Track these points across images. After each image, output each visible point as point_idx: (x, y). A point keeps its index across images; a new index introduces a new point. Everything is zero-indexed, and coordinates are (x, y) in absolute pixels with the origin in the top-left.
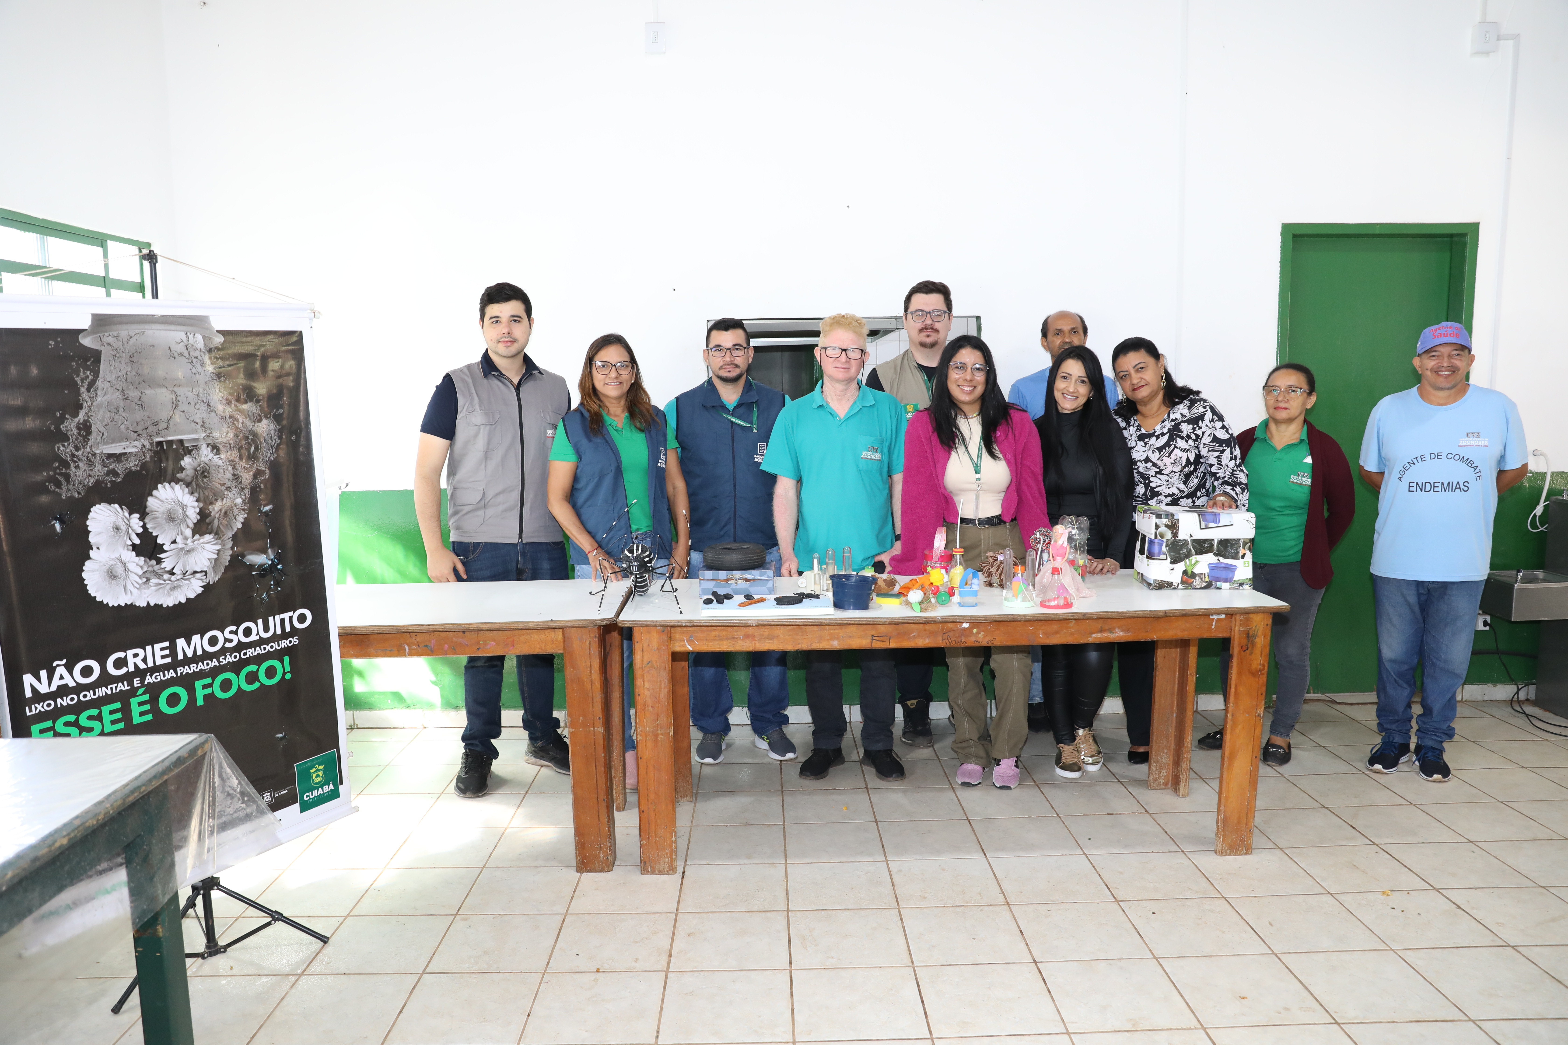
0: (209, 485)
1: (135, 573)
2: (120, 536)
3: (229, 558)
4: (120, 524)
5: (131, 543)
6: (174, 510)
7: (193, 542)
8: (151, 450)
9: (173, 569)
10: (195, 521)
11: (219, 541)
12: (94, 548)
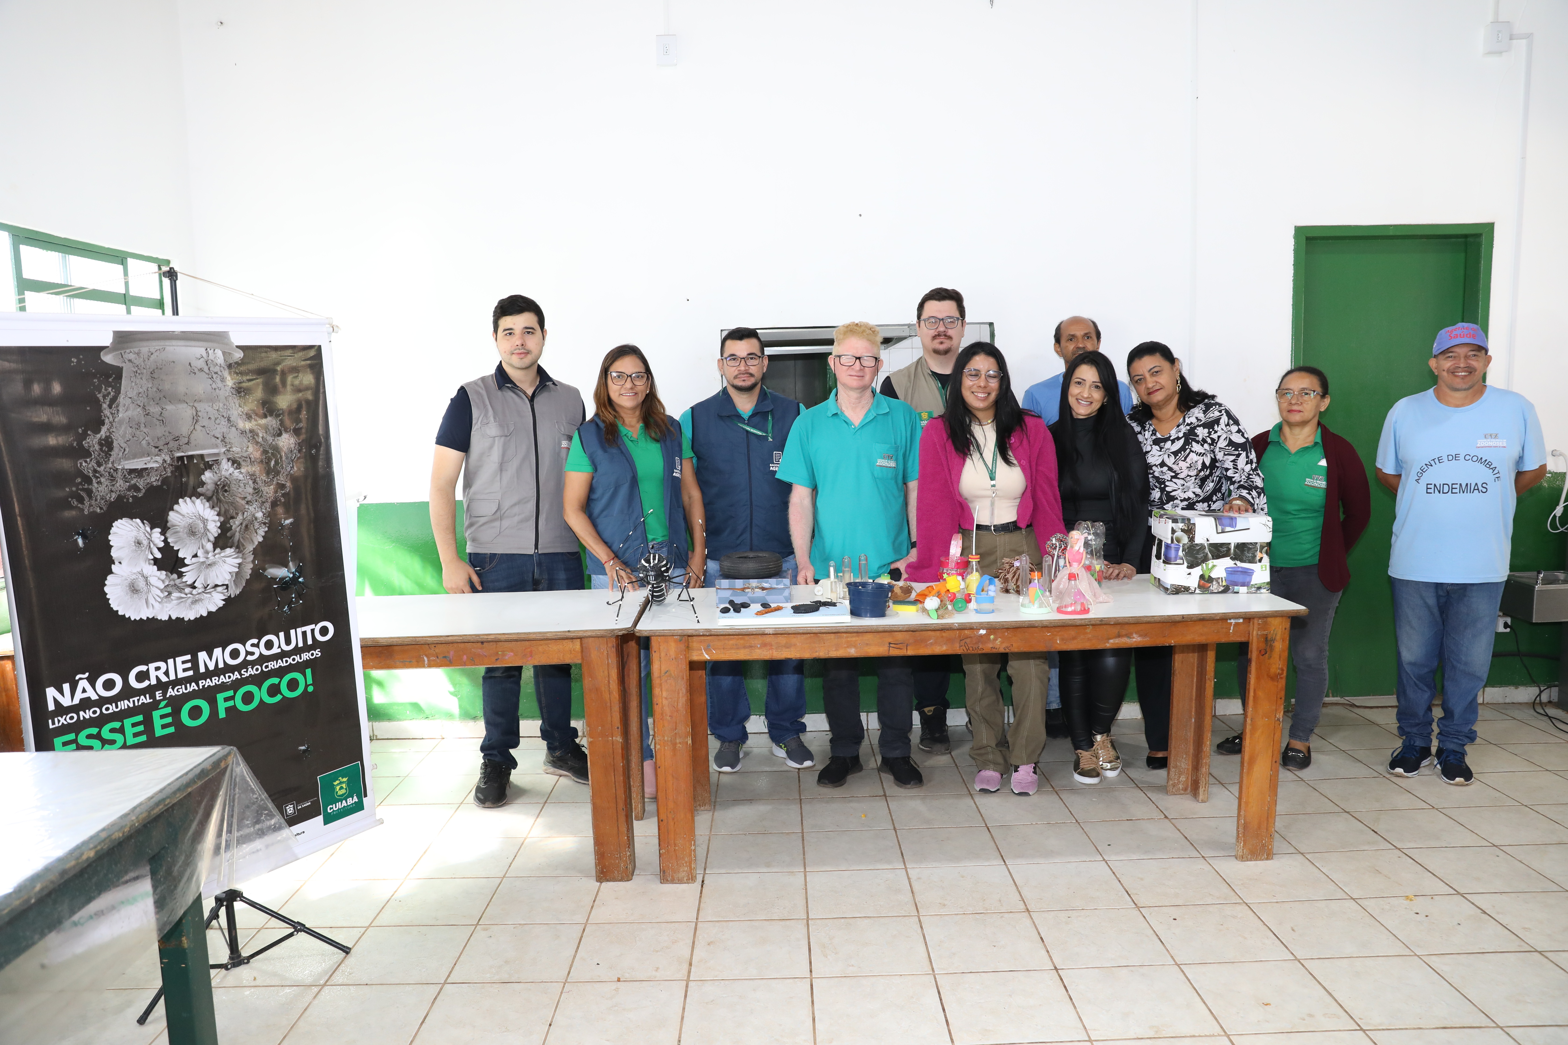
0: (229, 499)
1: (156, 587)
2: (142, 551)
3: (250, 572)
4: (141, 538)
5: (153, 558)
6: (196, 524)
7: (214, 556)
8: (172, 465)
9: (194, 582)
10: (216, 535)
11: (240, 555)
12: (116, 563)
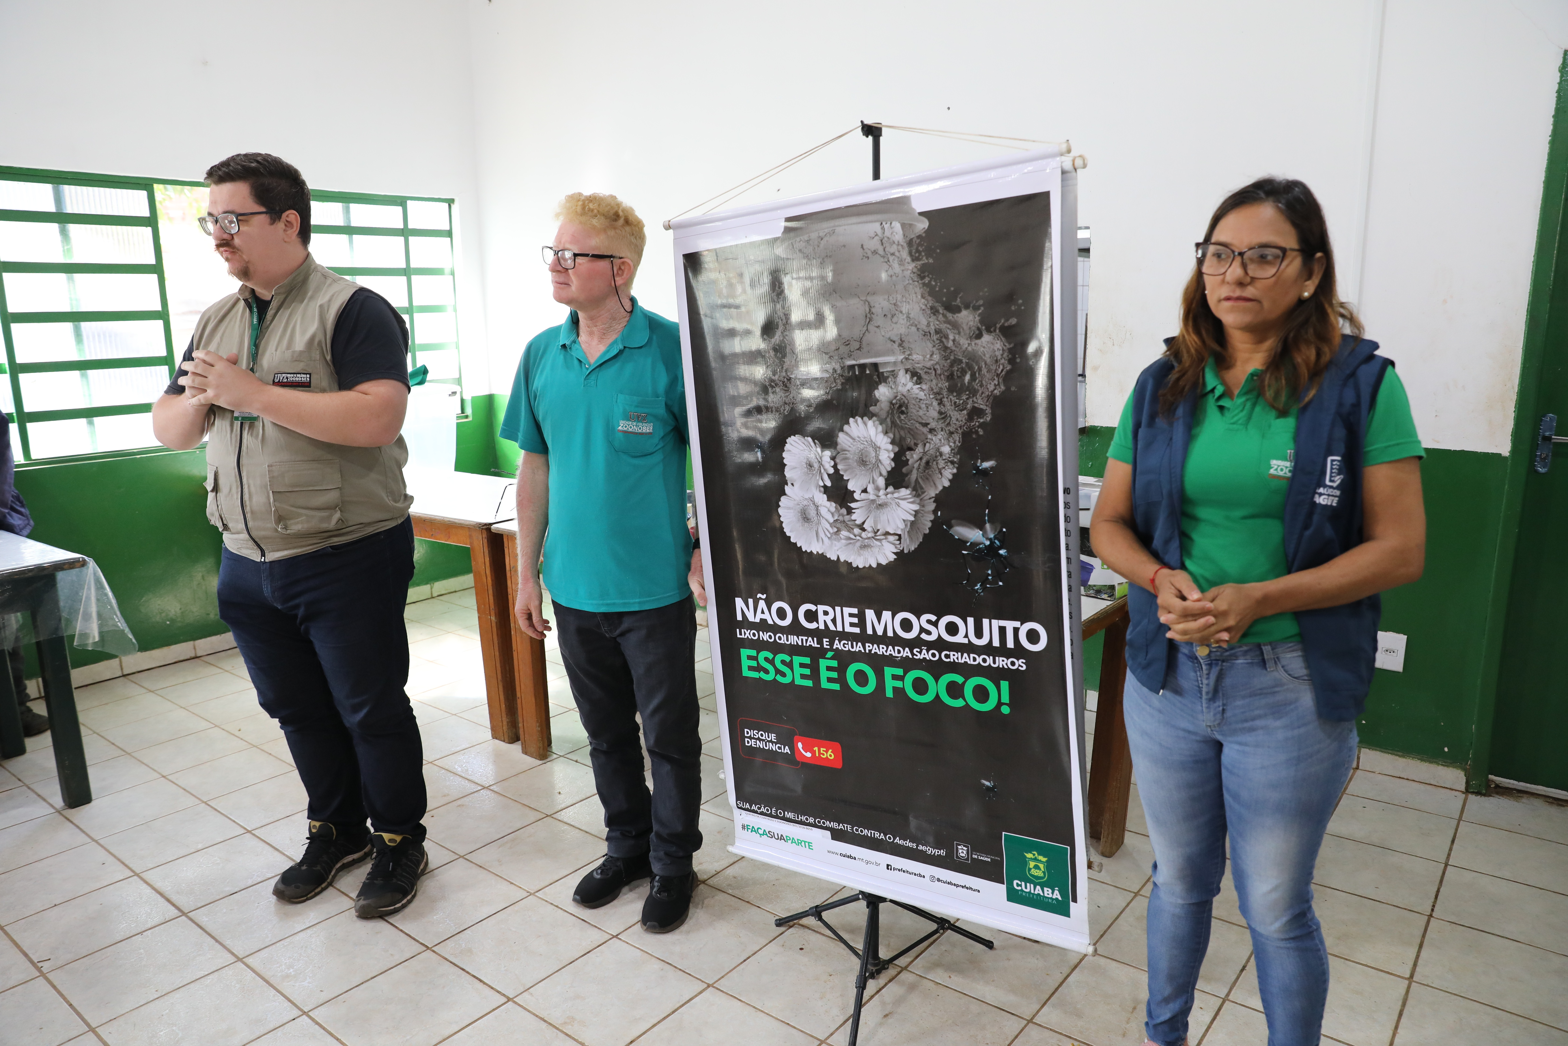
0: (906, 424)
1: (826, 520)
2: (813, 474)
3: (929, 524)
4: (812, 460)
5: (823, 485)
6: (866, 451)
7: (886, 495)
8: (842, 376)
9: (863, 523)
10: (889, 469)
11: (918, 500)
12: (789, 484)
